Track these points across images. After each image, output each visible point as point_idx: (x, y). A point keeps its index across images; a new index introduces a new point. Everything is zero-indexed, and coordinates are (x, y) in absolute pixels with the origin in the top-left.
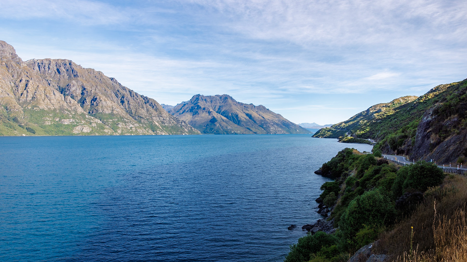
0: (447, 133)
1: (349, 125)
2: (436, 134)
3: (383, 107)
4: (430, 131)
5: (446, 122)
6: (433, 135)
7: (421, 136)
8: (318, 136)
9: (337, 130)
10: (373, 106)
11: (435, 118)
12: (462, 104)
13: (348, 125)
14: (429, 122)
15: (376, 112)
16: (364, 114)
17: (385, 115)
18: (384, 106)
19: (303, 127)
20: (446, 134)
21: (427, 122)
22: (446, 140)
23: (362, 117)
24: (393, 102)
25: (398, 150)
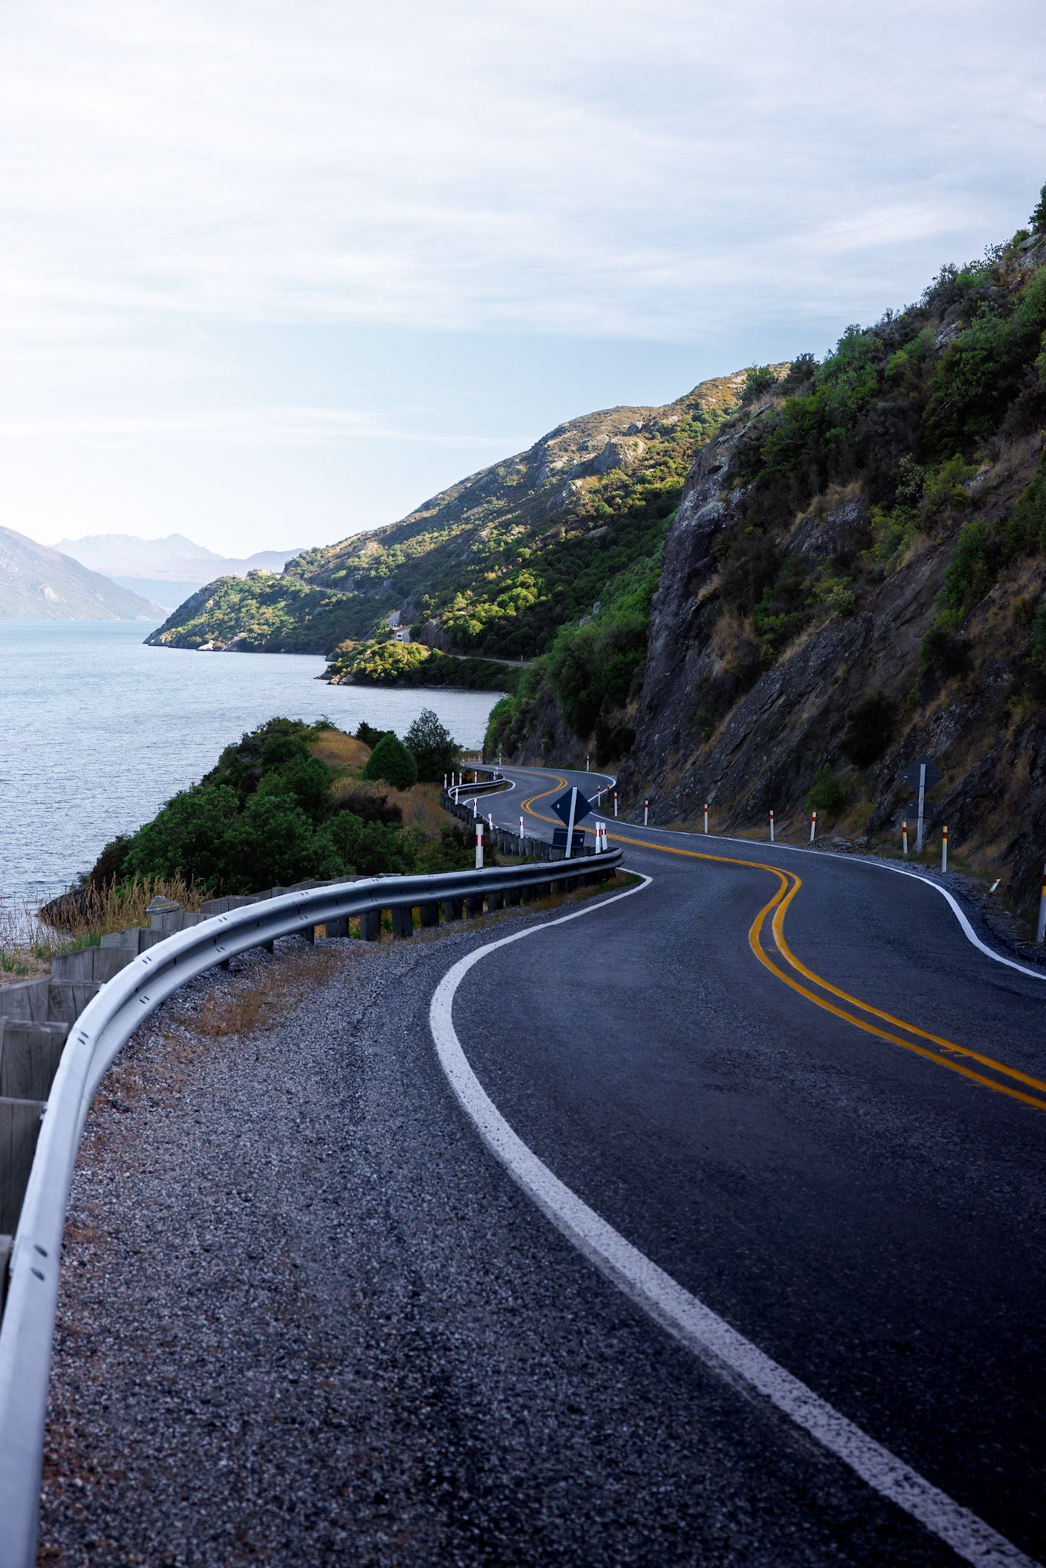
0: (796, 609)
1: (408, 556)
2: (743, 611)
3: (633, 431)
4: (712, 597)
5: (800, 527)
6: (725, 625)
7: (667, 627)
8: (192, 633)
9: (324, 595)
10: (574, 425)
11: (743, 506)
12: (884, 412)
13: (401, 559)
14: (712, 534)
15: (587, 470)
16: (513, 481)
17: (639, 488)
18: (640, 425)
19: (90, 563)
20: (788, 613)
21: (699, 526)
22: (789, 653)
23: (499, 504)
24: (691, 404)
25: (604, 733)
